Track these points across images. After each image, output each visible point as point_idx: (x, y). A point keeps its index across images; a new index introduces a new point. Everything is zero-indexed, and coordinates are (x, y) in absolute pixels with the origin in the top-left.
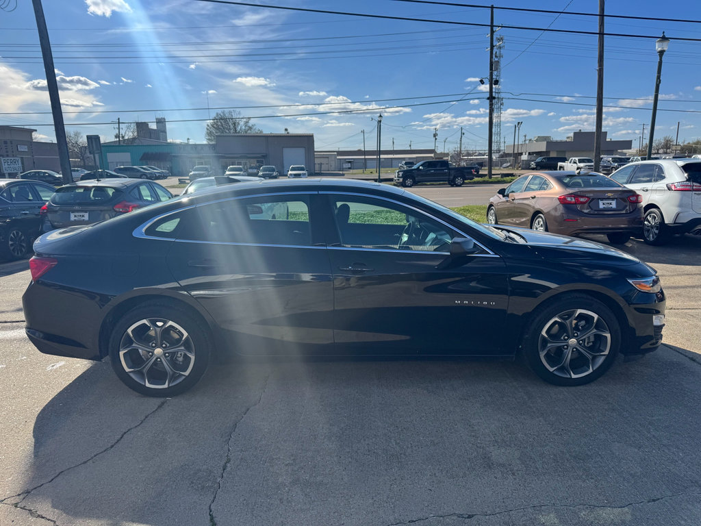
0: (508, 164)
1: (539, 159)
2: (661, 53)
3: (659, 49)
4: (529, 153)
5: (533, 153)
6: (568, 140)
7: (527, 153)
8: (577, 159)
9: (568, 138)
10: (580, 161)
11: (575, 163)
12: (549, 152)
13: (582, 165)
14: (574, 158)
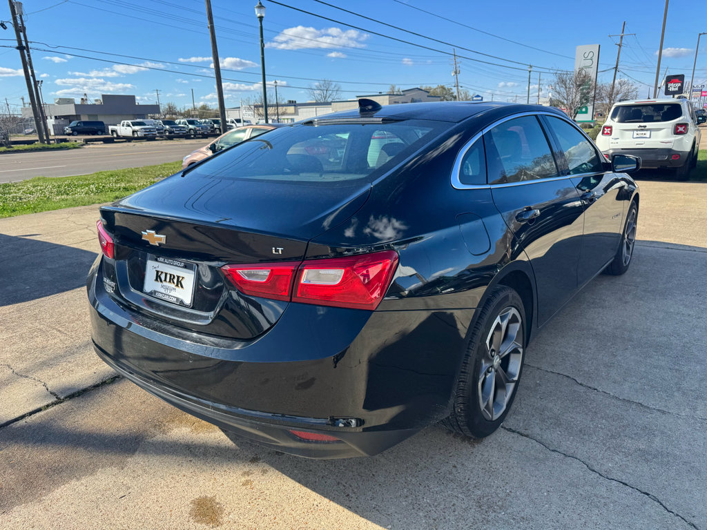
0: (31, 130)
1: (74, 124)
2: (261, 18)
3: (259, 15)
4: (56, 117)
5: (60, 117)
6: (97, 103)
7: (53, 117)
8: (130, 122)
9: (96, 100)
10: (134, 124)
11: (129, 126)
12: (79, 116)
13: (136, 128)
14: (126, 121)
